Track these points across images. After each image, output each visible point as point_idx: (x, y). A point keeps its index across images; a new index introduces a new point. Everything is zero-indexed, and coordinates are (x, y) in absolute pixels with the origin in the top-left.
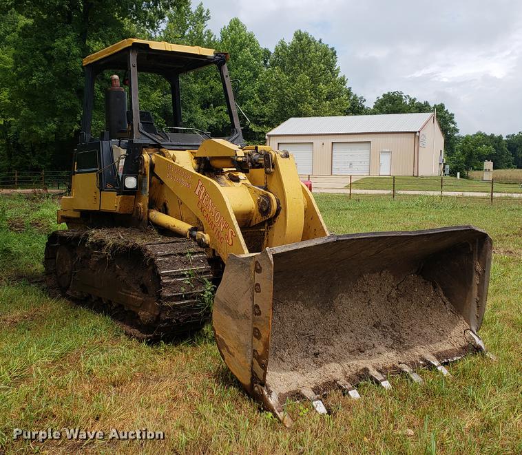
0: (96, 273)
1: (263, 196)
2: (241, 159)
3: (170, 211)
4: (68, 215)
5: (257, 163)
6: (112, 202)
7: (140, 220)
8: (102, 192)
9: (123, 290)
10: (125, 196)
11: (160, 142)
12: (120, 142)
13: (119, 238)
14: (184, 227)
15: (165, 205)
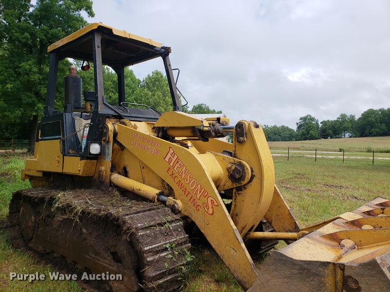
0: (60, 232)
1: (234, 164)
2: (206, 129)
3: (130, 174)
4: (32, 174)
5: (219, 133)
6: (75, 166)
7: (102, 183)
8: (65, 157)
9: (91, 255)
10: (88, 161)
11: (121, 114)
12: (82, 114)
13: (87, 203)
14: (151, 191)
15: (125, 169)
